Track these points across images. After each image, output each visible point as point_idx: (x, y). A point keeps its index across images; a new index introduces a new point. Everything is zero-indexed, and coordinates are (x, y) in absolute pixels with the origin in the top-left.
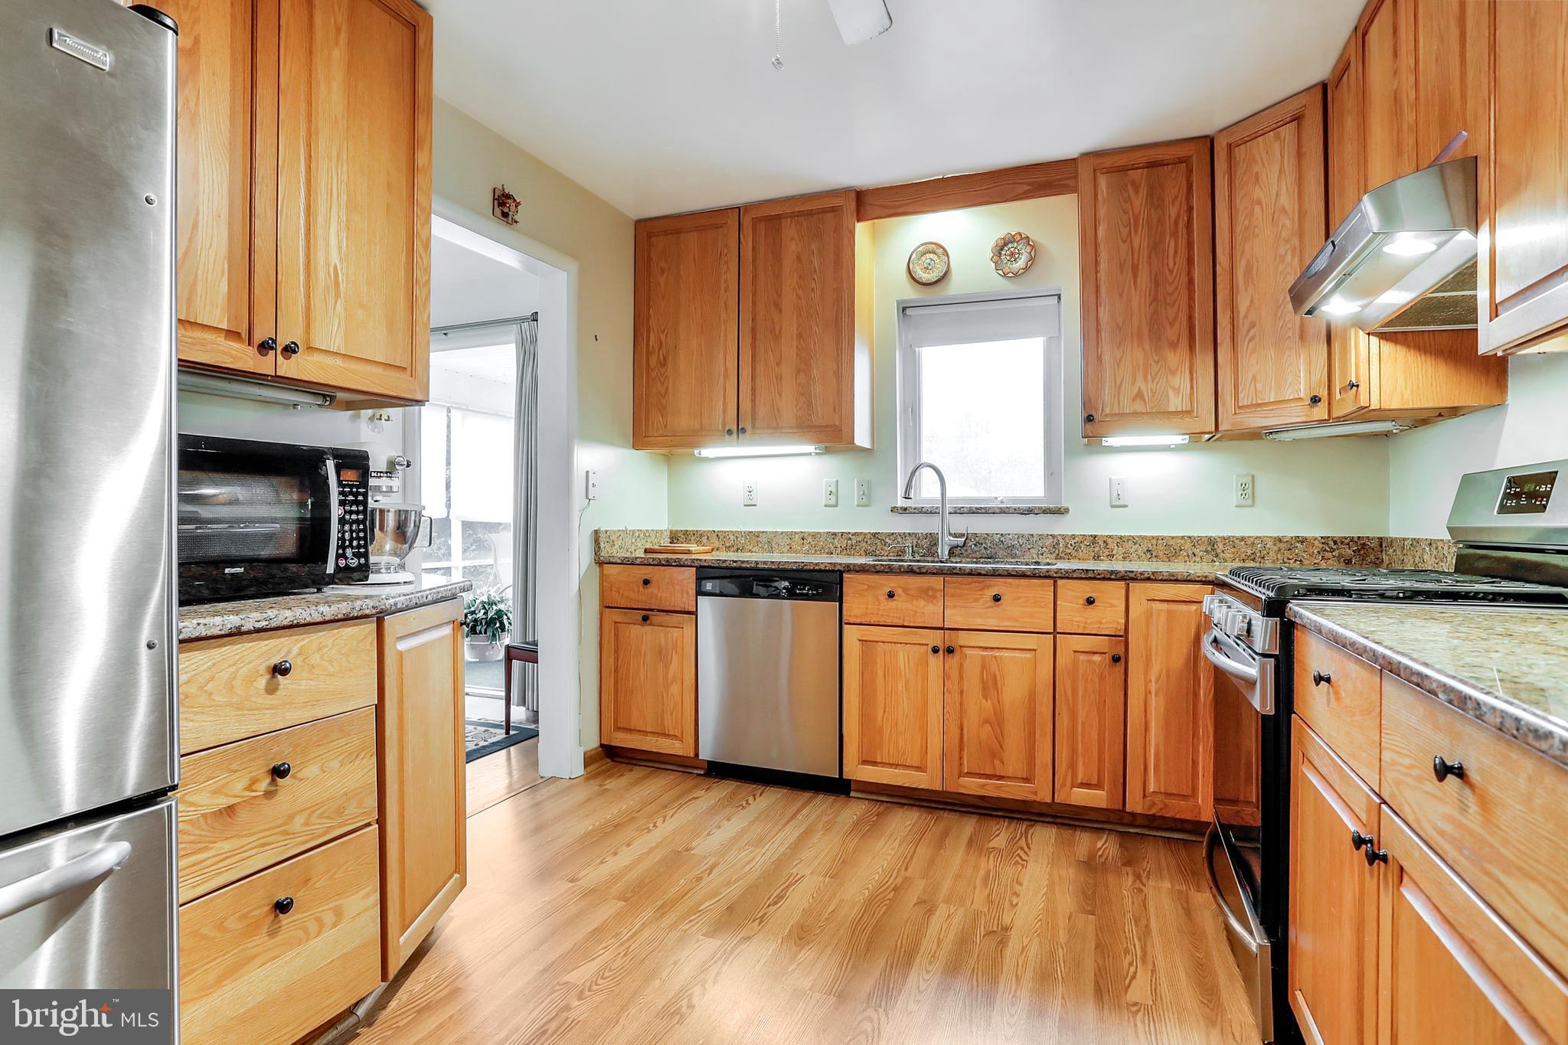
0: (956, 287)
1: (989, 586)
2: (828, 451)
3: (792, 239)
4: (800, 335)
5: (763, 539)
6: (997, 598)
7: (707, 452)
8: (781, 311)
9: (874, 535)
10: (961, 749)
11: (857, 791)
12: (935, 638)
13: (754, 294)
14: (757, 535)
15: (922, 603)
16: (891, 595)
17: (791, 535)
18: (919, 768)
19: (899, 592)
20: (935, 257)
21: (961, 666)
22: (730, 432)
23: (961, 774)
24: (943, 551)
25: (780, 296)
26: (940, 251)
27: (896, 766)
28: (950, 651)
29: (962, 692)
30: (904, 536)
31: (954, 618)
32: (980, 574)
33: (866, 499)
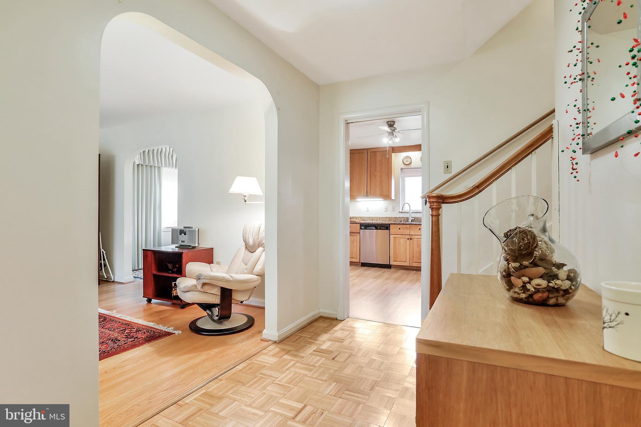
0: (413, 165)
1: (418, 227)
2: (385, 200)
3: (379, 156)
4: (380, 176)
5: (371, 218)
6: (420, 229)
7: (358, 200)
8: (376, 171)
9: (395, 217)
10: (413, 258)
11: (392, 268)
12: (408, 237)
13: (371, 167)
14: (370, 217)
15: (406, 230)
16: (400, 229)
17: (377, 218)
18: (405, 262)
19: (401, 228)
20: (408, 159)
21: (413, 242)
22: (365, 196)
23: (413, 263)
24: (410, 221)
25: (376, 168)
26: (410, 158)
27: (401, 261)
28: (411, 239)
29: (413, 247)
30: (401, 218)
31: (412, 233)
32: (416, 225)
33: (394, 210)
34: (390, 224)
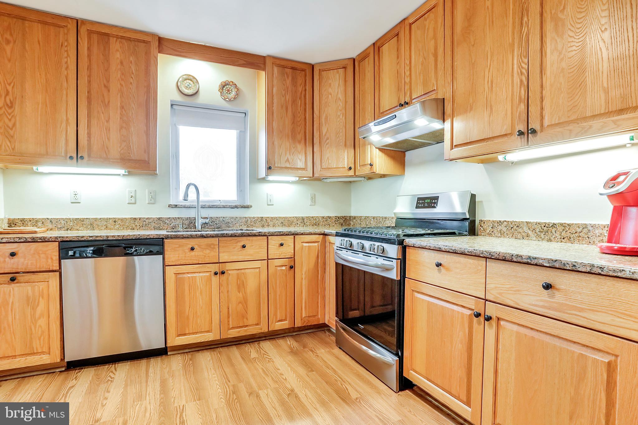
0: (202, 99)
1: (239, 241)
2: (130, 174)
3: (117, 50)
4: (122, 107)
5: (87, 222)
6: (244, 247)
7: (42, 169)
8: (109, 91)
9: (159, 219)
10: (229, 317)
11: (170, 351)
12: (215, 268)
13: (89, 76)
14: (83, 220)
15: (208, 251)
16: (192, 249)
17: (107, 220)
18: (208, 332)
19: (196, 247)
20: (191, 83)
21: (228, 279)
22: (71, 158)
23: (229, 329)
24: (199, 226)
25: (108, 81)
26: (194, 80)
27: (196, 333)
28: (223, 273)
29: (228, 291)
30: (175, 219)
31: (224, 257)
32: (236, 236)
33: (153, 200)
34: (163, 239)
